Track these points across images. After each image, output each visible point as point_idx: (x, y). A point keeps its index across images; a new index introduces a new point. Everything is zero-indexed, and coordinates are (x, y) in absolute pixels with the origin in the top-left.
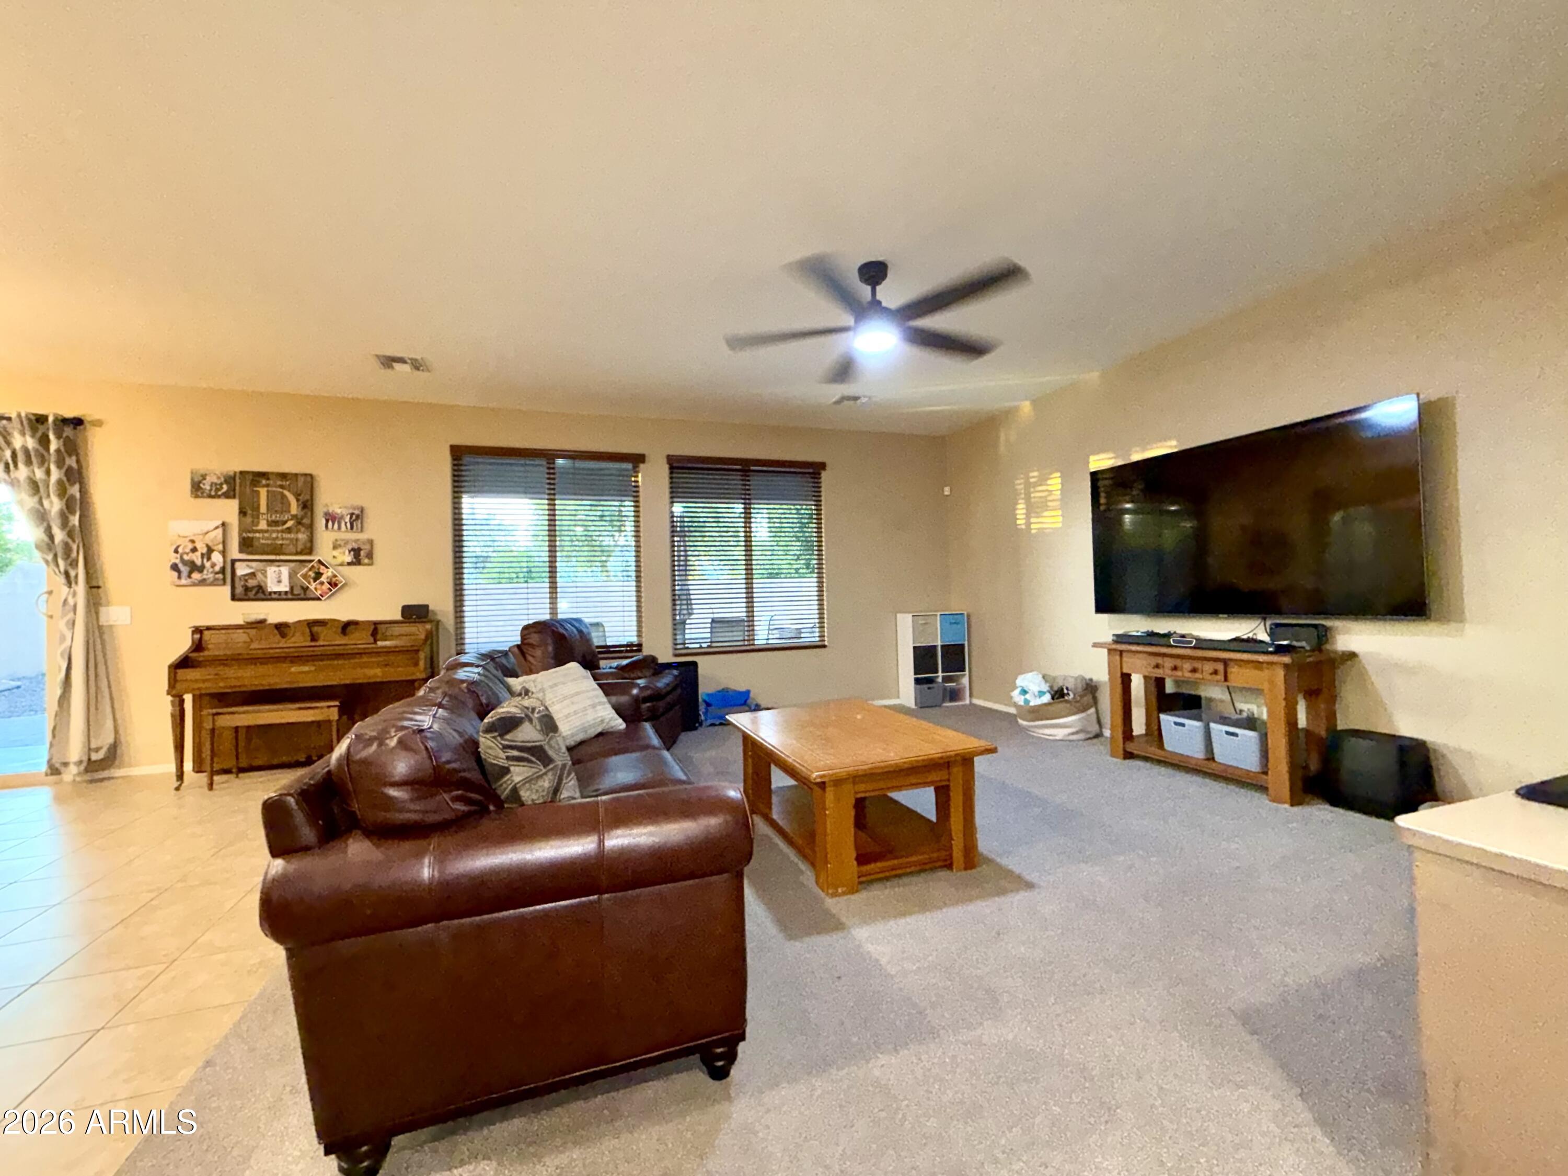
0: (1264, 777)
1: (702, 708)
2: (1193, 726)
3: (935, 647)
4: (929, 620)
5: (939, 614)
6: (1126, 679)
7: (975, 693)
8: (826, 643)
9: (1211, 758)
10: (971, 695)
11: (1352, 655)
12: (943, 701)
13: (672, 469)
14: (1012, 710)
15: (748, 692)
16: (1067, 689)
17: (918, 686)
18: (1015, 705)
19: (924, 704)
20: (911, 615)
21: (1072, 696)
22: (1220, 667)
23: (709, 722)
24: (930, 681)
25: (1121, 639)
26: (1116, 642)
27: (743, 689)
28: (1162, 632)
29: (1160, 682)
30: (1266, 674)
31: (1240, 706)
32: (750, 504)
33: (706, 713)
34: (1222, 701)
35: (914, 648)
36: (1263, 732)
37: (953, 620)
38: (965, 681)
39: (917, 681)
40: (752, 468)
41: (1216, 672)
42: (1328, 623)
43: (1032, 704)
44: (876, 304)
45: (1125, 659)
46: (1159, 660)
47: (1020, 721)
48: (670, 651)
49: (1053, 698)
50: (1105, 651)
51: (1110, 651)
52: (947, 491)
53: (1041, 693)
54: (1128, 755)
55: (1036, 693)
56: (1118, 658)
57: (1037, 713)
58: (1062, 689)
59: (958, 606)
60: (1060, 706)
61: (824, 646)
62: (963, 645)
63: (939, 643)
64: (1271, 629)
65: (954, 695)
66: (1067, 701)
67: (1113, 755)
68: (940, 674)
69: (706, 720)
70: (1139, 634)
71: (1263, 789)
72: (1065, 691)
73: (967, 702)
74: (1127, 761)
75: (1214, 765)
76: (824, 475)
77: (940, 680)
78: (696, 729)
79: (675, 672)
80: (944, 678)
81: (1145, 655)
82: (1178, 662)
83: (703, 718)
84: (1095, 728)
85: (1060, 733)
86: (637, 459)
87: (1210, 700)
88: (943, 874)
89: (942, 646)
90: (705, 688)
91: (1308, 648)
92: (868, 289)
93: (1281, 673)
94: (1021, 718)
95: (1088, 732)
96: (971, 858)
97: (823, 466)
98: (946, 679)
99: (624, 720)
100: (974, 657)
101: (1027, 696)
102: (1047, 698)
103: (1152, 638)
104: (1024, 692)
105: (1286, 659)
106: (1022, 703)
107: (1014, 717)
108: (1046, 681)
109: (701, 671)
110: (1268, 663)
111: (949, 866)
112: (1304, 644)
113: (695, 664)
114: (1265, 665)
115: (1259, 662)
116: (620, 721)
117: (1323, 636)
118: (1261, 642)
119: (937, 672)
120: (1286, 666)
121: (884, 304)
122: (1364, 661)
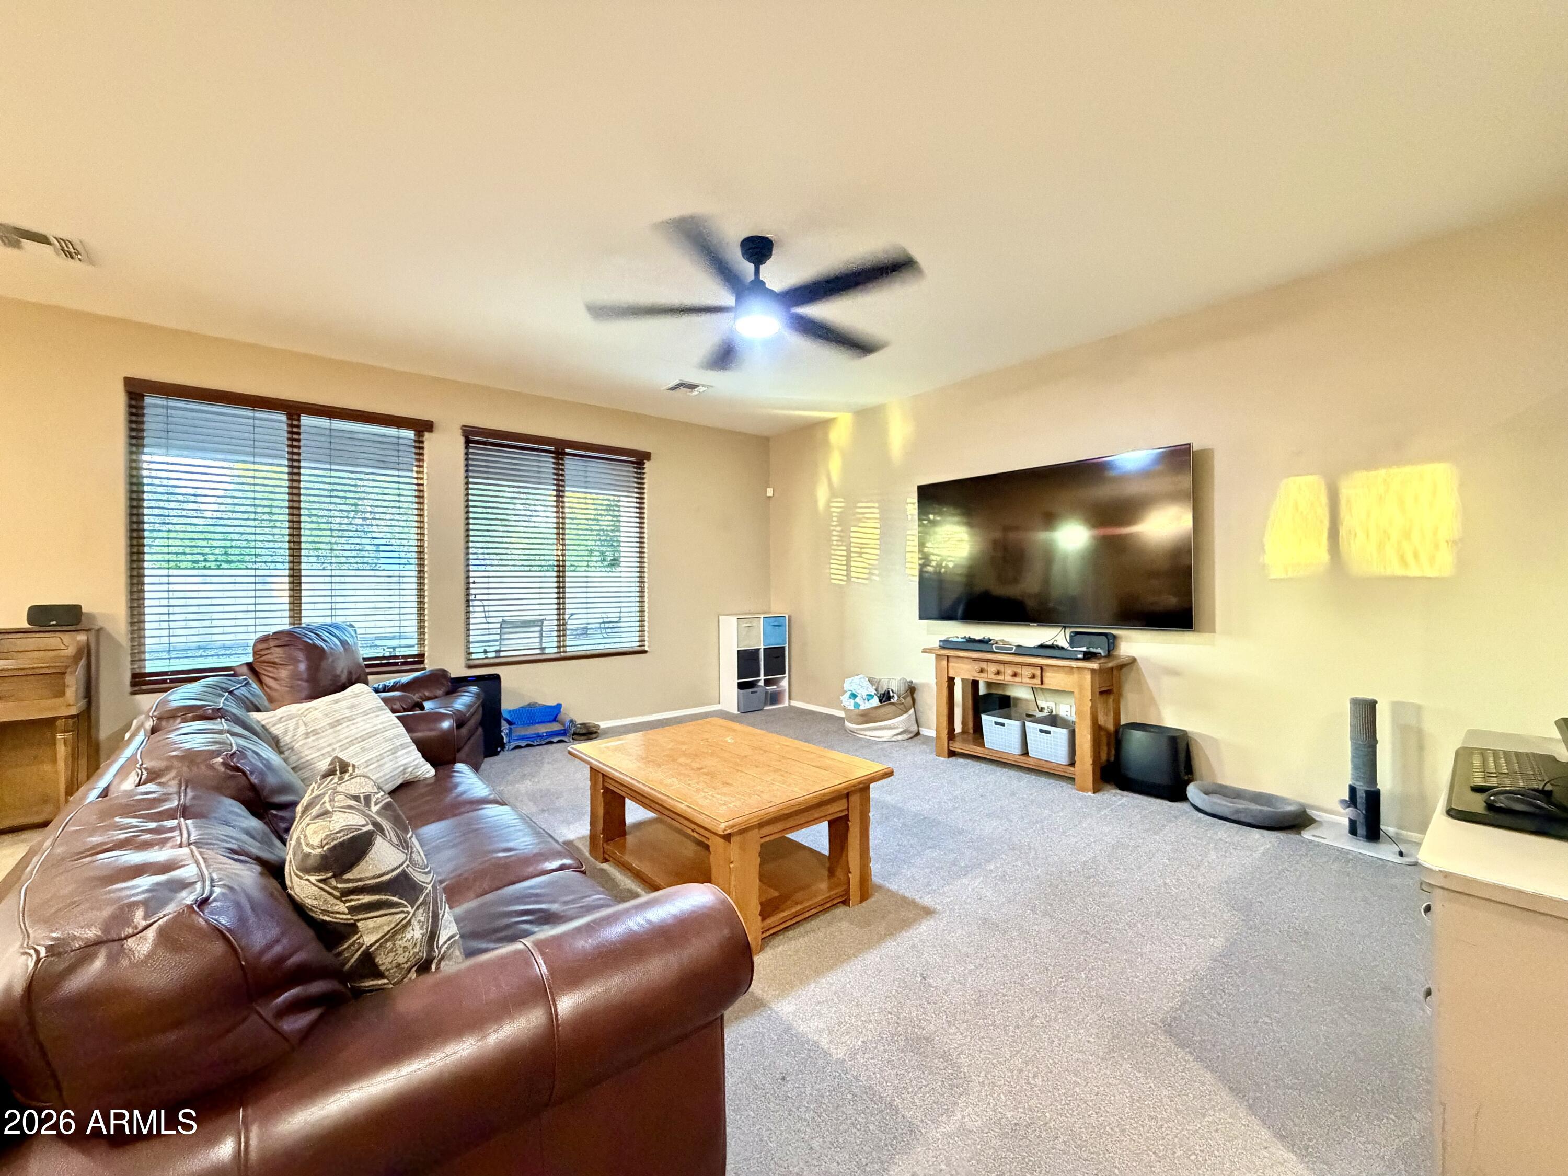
0: (1072, 769)
1: (505, 726)
2: (1013, 726)
3: (759, 649)
4: (755, 623)
5: (762, 616)
6: (951, 681)
7: (793, 695)
8: (646, 648)
9: (1026, 753)
10: (790, 698)
11: (1133, 661)
12: (766, 704)
13: (468, 442)
14: (841, 714)
15: (559, 706)
16: (892, 691)
17: (742, 691)
18: (845, 709)
19: (747, 709)
20: (734, 619)
21: (896, 698)
22: (1038, 672)
23: (513, 744)
24: (751, 685)
25: (947, 644)
26: (942, 647)
27: (554, 704)
28: (977, 638)
29: (975, 684)
30: (1075, 677)
31: (1042, 704)
32: (563, 491)
33: (509, 735)
34: (1026, 700)
35: (738, 651)
36: (1071, 728)
37: (777, 623)
38: (784, 683)
39: (741, 686)
40: (567, 451)
41: (1033, 677)
42: (1114, 632)
43: (862, 708)
44: (758, 284)
45: (950, 664)
46: (984, 665)
47: (847, 724)
48: (462, 661)
49: (880, 701)
50: (933, 657)
51: (938, 656)
52: (770, 492)
53: (870, 697)
54: (952, 754)
55: (865, 697)
56: (945, 662)
57: (867, 717)
58: (889, 692)
59: (778, 608)
60: (888, 709)
61: (645, 652)
62: (783, 648)
63: (762, 647)
64: (1071, 637)
65: (774, 698)
66: (893, 704)
67: (938, 755)
68: (762, 677)
69: (509, 742)
70: (960, 640)
71: (1071, 780)
72: (891, 694)
73: (786, 704)
74: (951, 759)
75: (1029, 760)
76: (647, 465)
77: (761, 683)
78: (497, 753)
79: (474, 689)
80: (765, 680)
81: (971, 660)
82: (1001, 667)
83: (505, 740)
84: (914, 728)
85: (887, 735)
86: (422, 427)
87: (1017, 699)
88: (841, 911)
89: (764, 649)
90: (508, 704)
91: (1103, 654)
92: (751, 267)
93: (1088, 677)
94: (850, 722)
95: (910, 732)
96: (866, 890)
97: (647, 456)
98: (767, 683)
99: (433, 765)
100: (793, 660)
101: (857, 700)
102: (875, 702)
103: (970, 642)
104: (854, 696)
105: (1094, 665)
106: (852, 707)
107: (841, 719)
108: (872, 684)
109: (504, 684)
110: (1078, 668)
111: (846, 902)
112: (1099, 650)
113: (497, 678)
114: (1074, 670)
115: (1072, 668)
116: (428, 766)
117: (1112, 642)
118: (1063, 648)
119: (759, 676)
120: (1093, 671)
121: (767, 286)
122: (1140, 664)
